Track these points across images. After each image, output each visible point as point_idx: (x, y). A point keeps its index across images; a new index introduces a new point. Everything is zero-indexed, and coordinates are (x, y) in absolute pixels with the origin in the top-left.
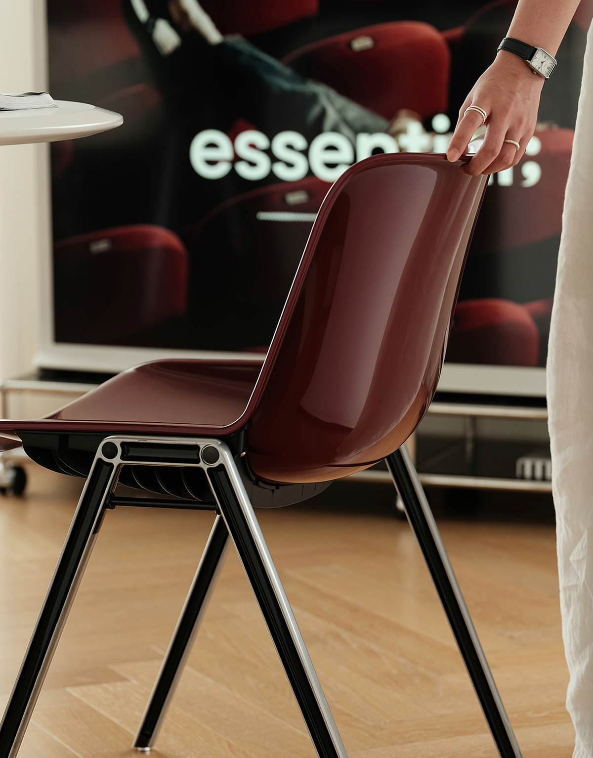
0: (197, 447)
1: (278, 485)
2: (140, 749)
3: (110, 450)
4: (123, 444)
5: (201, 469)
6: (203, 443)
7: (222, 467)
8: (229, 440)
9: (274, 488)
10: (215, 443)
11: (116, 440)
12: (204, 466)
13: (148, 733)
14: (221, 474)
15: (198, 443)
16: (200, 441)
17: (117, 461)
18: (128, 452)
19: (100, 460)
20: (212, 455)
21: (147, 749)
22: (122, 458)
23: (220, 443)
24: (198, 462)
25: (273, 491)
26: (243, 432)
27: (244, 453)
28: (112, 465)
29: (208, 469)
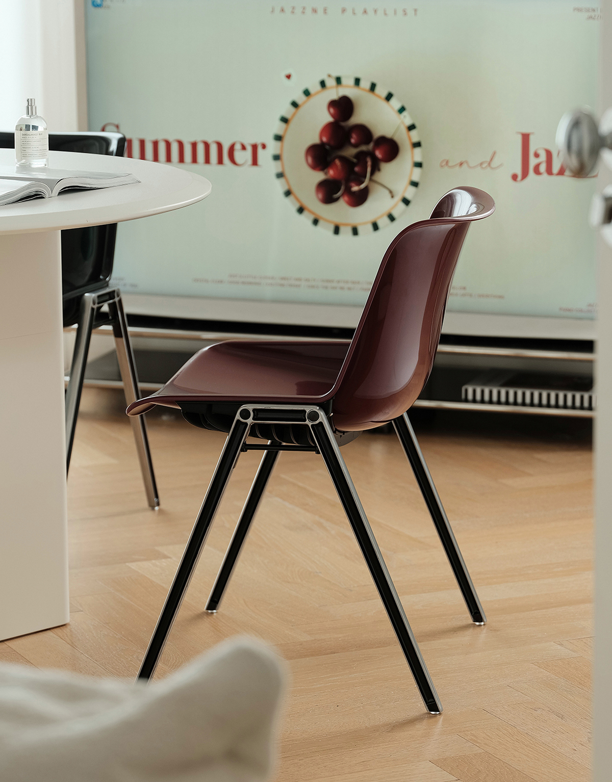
0: (304, 411)
1: (344, 432)
2: (210, 611)
3: (245, 414)
4: (254, 410)
5: (307, 425)
6: (308, 409)
7: (321, 423)
8: (323, 406)
9: (342, 434)
10: (316, 409)
11: (250, 407)
12: (309, 423)
13: (216, 600)
14: (320, 428)
15: (305, 409)
16: (306, 407)
17: (250, 421)
18: (257, 414)
19: (238, 421)
20: (314, 416)
21: (214, 611)
22: (254, 419)
23: (318, 408)
24: (305, 421)
25: (341, 436)
26: (332, 400)
27: (332, 414)
28: (246, 424)
29: (312, 425)
